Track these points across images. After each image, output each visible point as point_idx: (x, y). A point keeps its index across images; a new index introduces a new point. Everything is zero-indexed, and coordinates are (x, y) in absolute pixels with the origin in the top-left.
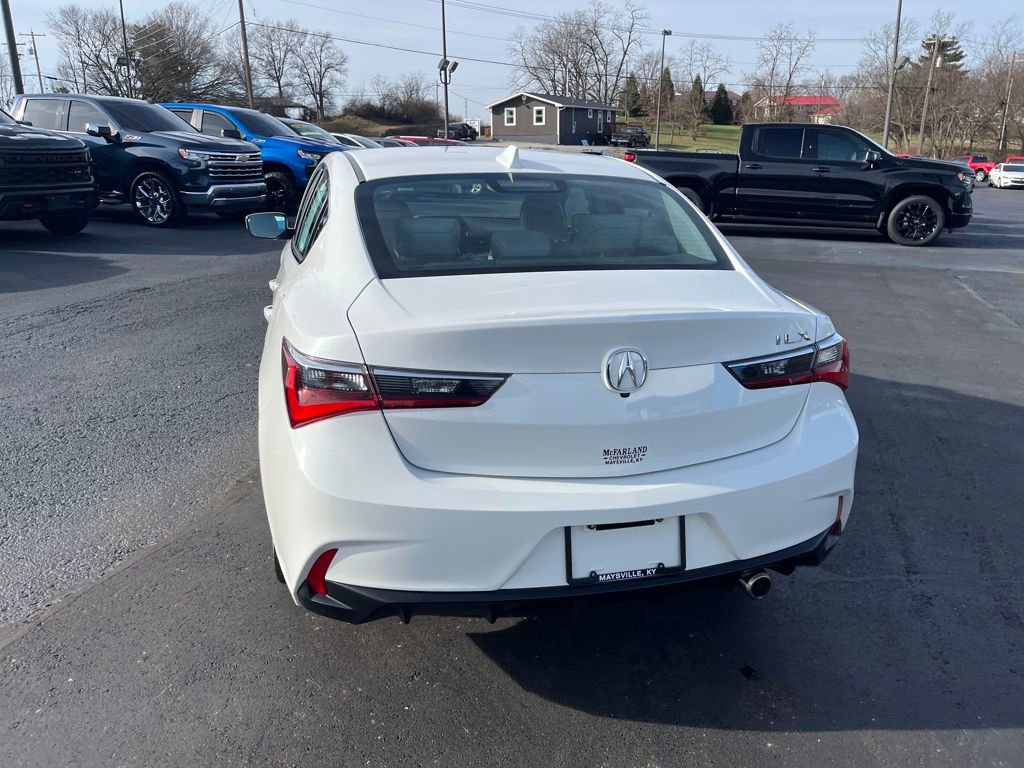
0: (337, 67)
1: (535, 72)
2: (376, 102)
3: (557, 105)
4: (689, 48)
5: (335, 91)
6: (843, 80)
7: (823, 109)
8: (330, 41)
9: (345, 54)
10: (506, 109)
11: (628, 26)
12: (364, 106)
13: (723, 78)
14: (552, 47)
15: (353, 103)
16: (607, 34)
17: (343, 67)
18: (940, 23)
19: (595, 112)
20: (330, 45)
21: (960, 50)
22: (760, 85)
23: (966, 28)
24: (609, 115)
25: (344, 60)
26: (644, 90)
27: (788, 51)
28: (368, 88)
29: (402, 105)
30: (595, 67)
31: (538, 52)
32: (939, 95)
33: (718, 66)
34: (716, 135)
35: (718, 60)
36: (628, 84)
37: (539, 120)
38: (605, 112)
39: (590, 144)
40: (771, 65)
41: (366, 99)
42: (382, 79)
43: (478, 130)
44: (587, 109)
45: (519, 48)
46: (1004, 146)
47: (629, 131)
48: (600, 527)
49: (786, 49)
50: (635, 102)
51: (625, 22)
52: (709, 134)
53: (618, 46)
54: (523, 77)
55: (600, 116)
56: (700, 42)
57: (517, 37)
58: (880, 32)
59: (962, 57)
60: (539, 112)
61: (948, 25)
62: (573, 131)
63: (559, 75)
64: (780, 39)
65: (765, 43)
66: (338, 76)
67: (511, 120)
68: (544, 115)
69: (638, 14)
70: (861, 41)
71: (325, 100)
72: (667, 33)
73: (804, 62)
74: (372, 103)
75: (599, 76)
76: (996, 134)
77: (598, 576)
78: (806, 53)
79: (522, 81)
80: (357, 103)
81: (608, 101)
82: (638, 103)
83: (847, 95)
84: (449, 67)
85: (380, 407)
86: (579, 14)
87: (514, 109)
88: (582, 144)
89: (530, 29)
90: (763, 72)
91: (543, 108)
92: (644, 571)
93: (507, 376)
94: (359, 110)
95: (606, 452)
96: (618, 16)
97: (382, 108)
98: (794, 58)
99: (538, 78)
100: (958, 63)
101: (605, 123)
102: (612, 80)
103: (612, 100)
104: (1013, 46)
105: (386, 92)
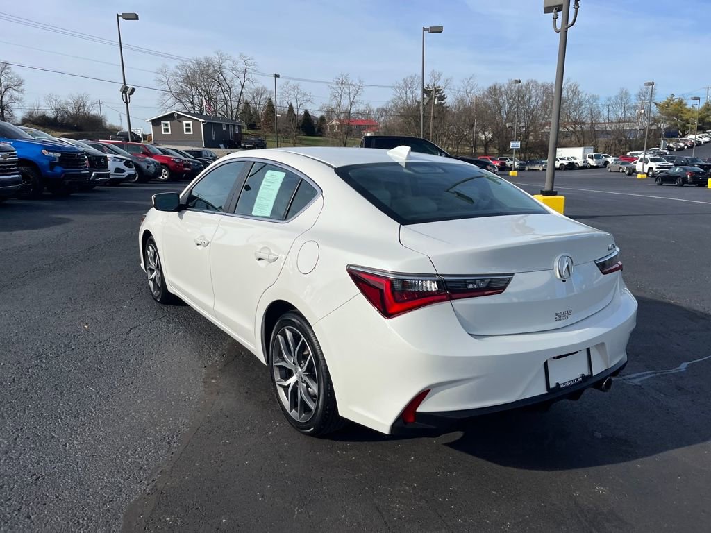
0: (16, 88)
1: (178, 96)
2: (50, 114)
3: (201, 120)
4: (285, 86)
5: (14, 105)
6: (378, 110)
7: (369, 127)
8: (8, 68)
9: (22, 78)
10: (162, 122)
11: (243, 69)
12: (41, 117)
13: (309, 107)
14: (189, 80)
15: (30, 115)
16: (229, 75)
17: (21, 88)
18: (435, 78)
19: (227, 125)
20: (9, 71)
21: (443, 94)
22: (331, 112)
23: (449, 81)
24: (237, 128)
25: (20, 83)
26: (256, 112)
27: (348, 91)
28: (42, 103)
29: (72, 117)
30: (223, 96)
31: (179, 83)
32: (438, 120)
33: (305, 99)
34: (307, 142)
35: (305, 95)
36: (245, 107)
37: (188, 130)
38: (234, 126)
39: (226, 148)
40: (338, 99)
41: (41, 112)
42: (54, 97)
43: (141, 137)
44: (222, 124)
45: (164, 79)
46: (475, 150)
47: (253, 139)
48: (558, 357)
49: (346, 90)
50: (250, 120)
51: (241, 66)
52: (304, 142)
53: (237, 82)
54: (170, 101)
55: (231, 128)
56: (292, 83)
57: (162, 72)
58: (402, 83)
59: (445, 98)
60: (188, 125)
61: (439, 79)
62: (214, 139)
63: (196, 100)
64: (342, 84)
65: (334, 86)
66: (16, 94)
67: (167, 130)
68: (191, 127)
69: (249, 62)
70: (392, 87)
71: (5, 112)
72: (277, 76)
73: (358, 99)
74: (47, 115)
75: (225, 101)
76: (471, 144)
77: (560, 385)
78: (359, 93)
79: (169, 103)
80: (34, 115)
81: (234, 118)
82: (253, 120)
83: (382, 119)
84: (129, 91)
85: (450, 298)
86: (207, 59)
87: (169, 122)
88: (220, 147)
89: (172, 66)
90: (334, 104)
91: (190, 122)
92: (577, 380)
93: (512, 274)
94: (36, 119)
95: (557, 314)
96: (235, 62)
97: (55, 119)
98: (352, 96)
99: (181, 102)
100: (443, 102)
101: (235, 134)
102: (235, 104)
103: (236, 118)
104: (474, 92)
105: (58, 107)
